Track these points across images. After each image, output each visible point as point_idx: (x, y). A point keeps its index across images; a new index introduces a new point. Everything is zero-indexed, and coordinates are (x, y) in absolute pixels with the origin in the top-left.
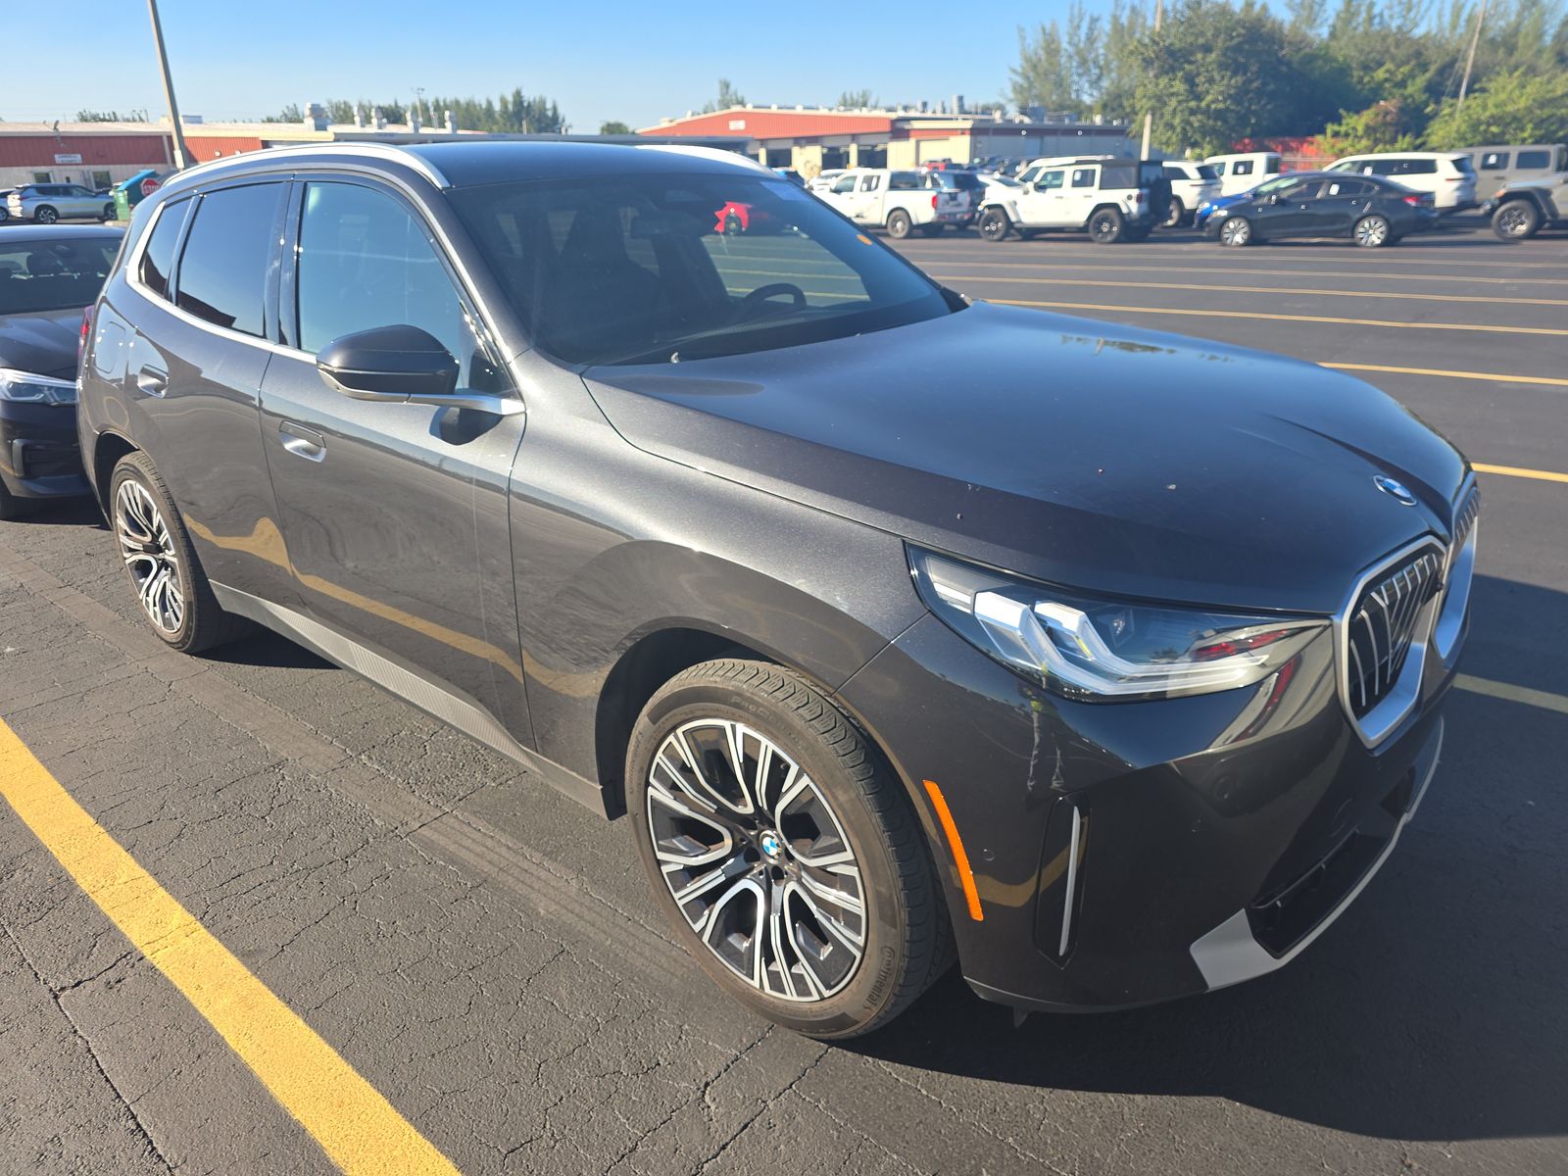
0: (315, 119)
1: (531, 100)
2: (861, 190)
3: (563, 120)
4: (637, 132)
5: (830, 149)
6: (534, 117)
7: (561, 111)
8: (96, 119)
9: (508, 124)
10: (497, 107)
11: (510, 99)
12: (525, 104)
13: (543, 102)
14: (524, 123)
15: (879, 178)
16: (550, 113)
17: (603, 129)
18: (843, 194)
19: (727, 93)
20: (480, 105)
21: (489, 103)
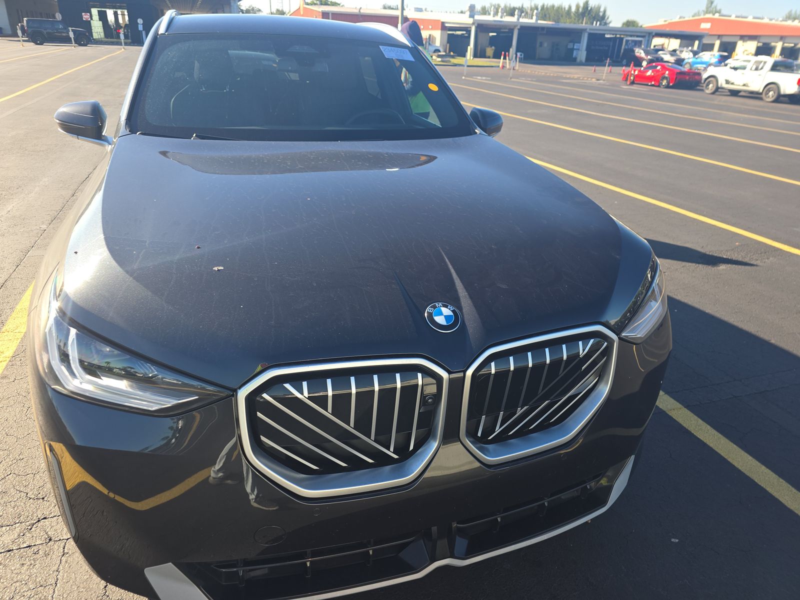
0: (470, 12)
1: (593, 6)
2: (751, 69)
3: (608, 18)
4: (644, 26)
5: (764, 44)
6: (592, 15)
7: (608, 13)
8: (390, 8)
9: (577, 19)
10: (573, 9)
11: (582, 5)
12: (589, 8)
13: (599, 8)
14: (585, 19)
15: (765, 63)
16: (601, 14)
17: (623, 24)
18: (738, 70)
19: (711, 7)
20: (565, 8)
21: (570, 7)
